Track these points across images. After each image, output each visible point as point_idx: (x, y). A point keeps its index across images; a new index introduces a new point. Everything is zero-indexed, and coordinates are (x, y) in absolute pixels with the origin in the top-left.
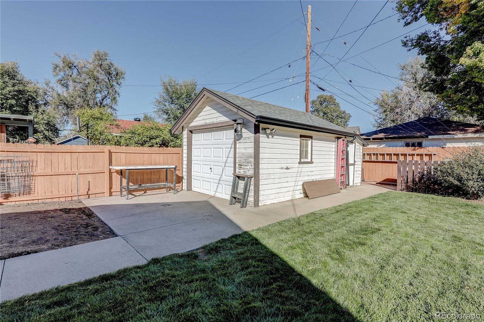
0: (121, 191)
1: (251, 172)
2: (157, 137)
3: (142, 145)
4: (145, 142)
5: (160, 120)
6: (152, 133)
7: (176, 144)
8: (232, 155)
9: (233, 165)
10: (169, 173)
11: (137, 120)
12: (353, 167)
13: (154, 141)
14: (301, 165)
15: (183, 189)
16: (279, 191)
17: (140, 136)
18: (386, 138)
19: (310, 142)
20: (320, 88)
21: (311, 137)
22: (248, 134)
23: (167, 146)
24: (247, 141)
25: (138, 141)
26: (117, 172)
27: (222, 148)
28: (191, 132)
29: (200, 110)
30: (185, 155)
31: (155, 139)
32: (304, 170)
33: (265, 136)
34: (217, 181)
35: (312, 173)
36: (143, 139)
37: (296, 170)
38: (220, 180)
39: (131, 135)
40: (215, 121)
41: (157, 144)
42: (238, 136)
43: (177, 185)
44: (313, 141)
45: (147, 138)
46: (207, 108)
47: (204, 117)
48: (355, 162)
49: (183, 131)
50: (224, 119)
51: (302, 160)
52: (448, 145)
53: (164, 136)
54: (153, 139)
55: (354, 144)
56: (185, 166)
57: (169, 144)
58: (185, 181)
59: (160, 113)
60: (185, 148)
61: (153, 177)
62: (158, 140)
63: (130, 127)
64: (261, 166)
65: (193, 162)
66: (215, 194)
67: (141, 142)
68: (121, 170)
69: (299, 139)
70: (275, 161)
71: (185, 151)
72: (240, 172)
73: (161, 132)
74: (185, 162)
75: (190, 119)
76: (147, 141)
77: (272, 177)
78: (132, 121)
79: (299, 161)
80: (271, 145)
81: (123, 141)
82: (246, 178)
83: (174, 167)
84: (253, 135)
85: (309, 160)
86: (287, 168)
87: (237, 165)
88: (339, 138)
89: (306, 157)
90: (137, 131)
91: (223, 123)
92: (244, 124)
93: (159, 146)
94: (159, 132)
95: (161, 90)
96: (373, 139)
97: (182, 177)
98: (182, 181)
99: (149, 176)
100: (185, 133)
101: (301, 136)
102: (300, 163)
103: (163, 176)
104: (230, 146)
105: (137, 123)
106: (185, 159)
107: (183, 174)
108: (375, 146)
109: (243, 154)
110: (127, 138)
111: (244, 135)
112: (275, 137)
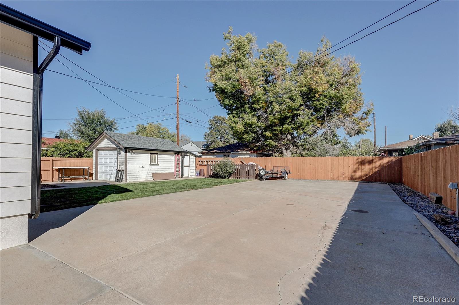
0: (59, 180)
1: (124, 169)
2: (75, 150)
3: (63, 155)
4: (66, 153)
5: (76, 138)
6: (71, 147)
7: (89, 155)
8: (117, 162)
9: (117, 166)
10: (85, 171)
11: (57, 138)
12: (188, 167)
13: (72, 153)
14: (151, 166)
15: (93, 179)
16: (138, 176)
17: (62, 150)
18: (216, 153)
19: (157, 156)
20: (187, 122)
21: (157, 154)
22: (122, 153)
23: (82, 157)
24: (122, 155)
25: (61, 153)
26: (56, 170)
27: (113, 158)
28: (98, 150)
29: (103, 140)
30: (94, 162)
31: (73, 151)
32: (152, 168)
33: (130, 154)
34: (111, 174)
35: (158, 170)
36: (64, 152)
37: (148, 168)
38: (112, 173)
39: (55, 149)
40: (109, 146)
41: (74, 155)
42: (119, 154)
43: (89, 177)
44: (159, 155)
45: (67, 151)
46: (106, 140)
47: (105, 144)
48: (189, 165)
49: (93, 149)
50: (113, 146)
51: (152, 164)
52: (239, 157)
53: (80, 150)
54: (71, 152)
55: (188, 156)
56: (94, 168)
57: (83, 155)
58: (94, 175)
59: (76, 132)
60: (94, 158)
61: (76, 173)
62: (75, 152)
63: (53, 144)
64: (128, 166)
65: (99, 165)
66: (109, 180)
67: (63, 154)
68: (59, 169)
69: (150, 155)
70: (135, 164)
71: (94, 160)
72: (120, 169)
73: (77, 147)
74: (94, 166)
75: (97, 144)
76: (67, 153)
77: (134, 170)
78: (54, 139)
79: (150, 164)
80: (133, 158)
81: (49, 153)
82: (121, 171)
83: (88, 167)
84: (124, 153)
85: (157, 164)
86: (143, 167)
87: (119, 166)
88: (176, 154)
89: (155, 162)
90: (60, 146)
91: (113, 147)
92: (121, 149)
93: (76, 156)
94: (76, 147)
95: (77, 117)
96: (211, 153)
97: (93, 173)
98: (93, 176)
99: (74, 173)
100: (94, 150)
101: (151, 153)
102: (150, 165)
103: (82, 172)
104: (116, 158)
105: (58, 141)
106: (94, 164)
107: (93, 172)
108: (212, 157)
109: (121, 161)
110: (52, 151)
111: (121, 153)
112: (135, 154)
